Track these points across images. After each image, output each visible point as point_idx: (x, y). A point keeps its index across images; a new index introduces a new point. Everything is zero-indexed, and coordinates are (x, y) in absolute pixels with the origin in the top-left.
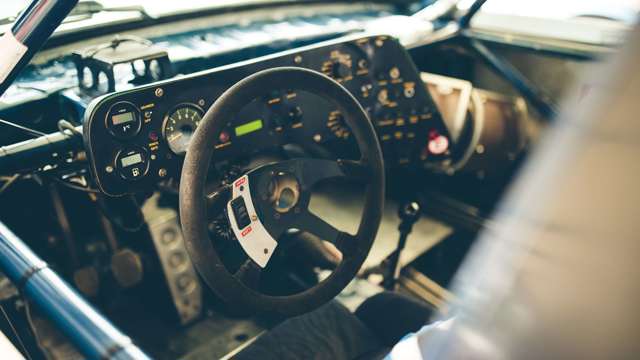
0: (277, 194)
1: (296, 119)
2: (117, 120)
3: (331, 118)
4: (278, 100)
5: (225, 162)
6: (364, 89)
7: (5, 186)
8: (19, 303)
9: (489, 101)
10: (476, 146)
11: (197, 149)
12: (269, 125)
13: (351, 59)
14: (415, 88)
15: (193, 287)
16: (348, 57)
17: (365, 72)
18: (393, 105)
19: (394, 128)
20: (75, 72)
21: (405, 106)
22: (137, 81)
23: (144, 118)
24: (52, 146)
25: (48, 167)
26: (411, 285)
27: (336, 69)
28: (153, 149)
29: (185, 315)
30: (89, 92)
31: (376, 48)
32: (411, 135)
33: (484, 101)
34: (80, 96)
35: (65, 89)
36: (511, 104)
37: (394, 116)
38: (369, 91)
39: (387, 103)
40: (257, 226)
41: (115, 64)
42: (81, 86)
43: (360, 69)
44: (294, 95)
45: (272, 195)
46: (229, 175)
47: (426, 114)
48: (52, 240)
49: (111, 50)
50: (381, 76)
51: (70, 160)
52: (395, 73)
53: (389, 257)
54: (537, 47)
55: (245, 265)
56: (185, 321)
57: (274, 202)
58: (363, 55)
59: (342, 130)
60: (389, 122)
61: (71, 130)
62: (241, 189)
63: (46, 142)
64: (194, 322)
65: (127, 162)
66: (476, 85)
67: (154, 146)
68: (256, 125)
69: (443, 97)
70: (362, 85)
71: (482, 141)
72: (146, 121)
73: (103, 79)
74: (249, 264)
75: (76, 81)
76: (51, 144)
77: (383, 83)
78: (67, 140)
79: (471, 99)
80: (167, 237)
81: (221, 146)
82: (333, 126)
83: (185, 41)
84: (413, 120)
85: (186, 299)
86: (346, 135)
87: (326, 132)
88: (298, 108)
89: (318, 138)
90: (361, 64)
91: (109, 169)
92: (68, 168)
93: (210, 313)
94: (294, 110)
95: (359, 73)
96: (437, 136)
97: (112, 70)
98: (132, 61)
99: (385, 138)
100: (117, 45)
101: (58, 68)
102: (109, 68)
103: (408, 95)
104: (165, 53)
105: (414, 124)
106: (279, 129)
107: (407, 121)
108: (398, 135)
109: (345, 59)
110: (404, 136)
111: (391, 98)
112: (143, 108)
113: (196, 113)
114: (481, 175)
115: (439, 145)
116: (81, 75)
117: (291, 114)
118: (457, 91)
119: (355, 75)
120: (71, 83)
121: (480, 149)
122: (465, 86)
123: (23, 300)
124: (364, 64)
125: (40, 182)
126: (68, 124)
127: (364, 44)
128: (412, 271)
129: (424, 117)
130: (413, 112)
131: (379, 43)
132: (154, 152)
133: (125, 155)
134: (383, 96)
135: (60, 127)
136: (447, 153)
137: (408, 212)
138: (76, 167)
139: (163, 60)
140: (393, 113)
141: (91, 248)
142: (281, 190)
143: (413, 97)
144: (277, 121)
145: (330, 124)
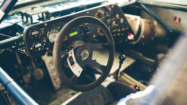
0: (82, 54)
1: (88, 31)
2: (33, 33)
3: (98, 30)
4: (82, 25)
5: (67, 45)
6: (108, 21)
7: (1, 52)
8: (5, 92)
9: (146, 22)
10: (142, 36)
11: (58, 42)
12: (80, 33)
13: (104, 12)
14: (124, 20)
15: (58, 79)
16: (103, 11)
17: (108, 15)
18: (117, 25)
19: (117, 32)
20: (21, 17)
21: (121, 26)
22: (40, 19)
23: (41, 33)
24: (15, 41)
25: (14, 47)
26: (123, 77)
27: (99, 15)
28: (44, 42)
29: (56, 87)
30: (25, 23)
31: (112, 8)
32: (123, 34)
33: (144, 22)
34: (23, 24)
35: (18, 22)
36: (152, 23)
37: (117, 29)
38: (110, 21)
39: (115, 25)
40: (76, 64)
41: (33, 15)
42: (23, 21)
43: (107, 15)
44: (87, 23)
45: (81, 54)
46: (68, 48)
47: (127, 28)
48: (16, 66)
49: (31, 10)
50: (113, 17)
51: (20, 44)
52: (117, 16)
53: (116, 71)
54: (160, 5)
55: (73, 77)
56: (56, 89)
57: (81, 57)
58: (108, 10)
59: (102, 33)
60: (116, 31)
61: (20, 36)
62: (71, 54)
63: (13, 40)
64: (59, 89)
65: (36, 46)
66: (142, 17)
67: (45, 41)
68: (76, 33)
69: (132, 21)
70: (107, 20)
71: (144, 34)
72: (42, 33)
73: (29, 19)
74: (74, 76)
75: (21, 20)
76: (14, 40)
77: (114, 19)
78: (19, 38)
79: (140, 22)
80: (50, 65)
81: (65, 40)
82: (99, 32)
83: (54, 6)
84: (123, 30)
85: (57, 83)
86: (103, 35)
87: (97, 34)
88: (88, 27)
89: (94, 36)
90: (107, 13)
91: (31, 49)
92: (20, 47)
93: (64, 87)
94: (87, 28)
95: (107, 16)
96: (130, 34)
97: (32, 17)
98: (38, 14)
99: (115, 35)
100: (33, 9)
101: (16, 16)
102: (31, 16)
103: (121, 22)
104: (48, 11)
105: (123, 31)
106: (83, 34)
107: (121, 30)
108: (119, 34)
109: (102, 12)
110: (120, 35)
111: (116, 23)
112: (41, 30)
113: (57, 30)
114: (143, 44)
115: (131, 37)
116: (23, 18)
117: (86, 29)
118: (136, 19)
119: (105, 16)
120: (20, 20)
121: (143, 37)
122: (138, 18)
123: (6, 91)
124: (108, 13)
125: (11, 51)
126: (19, 34)
127: (108, 7)
128: (123, 73)
129: (126, 29)
130: (123, 27)
131: (113, 7)
132: (45, 43)
133: (36, 44)
134: (114, 23)
135: (17, 35)
136: (134, 39)
137: (122, 58)
138: (22, 46)
139: (47, 13)
140: (117, 28)
141: (28, 68)
142: (83, 53)
143: (123, 23)
144: (82, 32)
145: (98, 32)
